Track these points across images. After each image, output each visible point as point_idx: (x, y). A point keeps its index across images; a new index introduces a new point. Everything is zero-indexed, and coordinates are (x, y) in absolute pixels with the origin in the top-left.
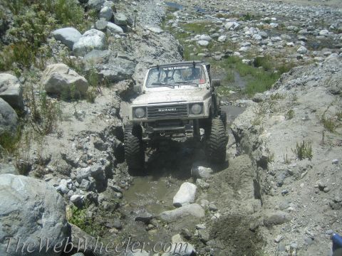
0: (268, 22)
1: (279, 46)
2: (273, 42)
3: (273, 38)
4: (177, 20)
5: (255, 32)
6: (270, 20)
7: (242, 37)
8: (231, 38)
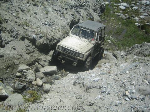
7: (147, 10)
8: (141, 9)
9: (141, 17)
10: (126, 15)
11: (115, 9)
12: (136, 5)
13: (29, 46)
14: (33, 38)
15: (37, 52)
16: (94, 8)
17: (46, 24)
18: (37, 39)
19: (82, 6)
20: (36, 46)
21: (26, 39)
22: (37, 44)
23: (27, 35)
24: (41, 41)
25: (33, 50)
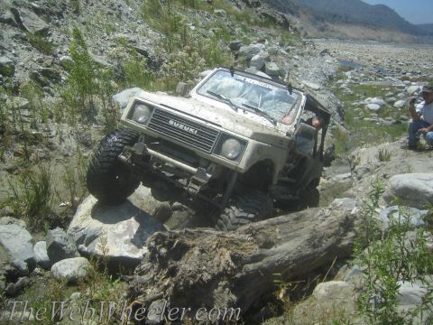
4: (348, 80)
10: (389, 118)
11: (358, 112)
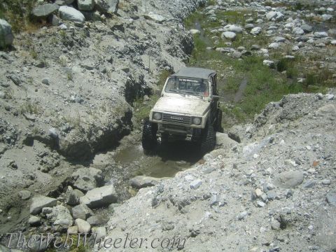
0: (321, 13)
1: (320, 44)
2: (315, 38)
3: (318, 33)
5: (299, 24)
6: (326, 11)
7: (280, 30)
8: (268, 30)
9: (272, 45)
10: (241, 47)
11: (214, 40)
12: (256, 24)
13: (45, 154)
14: (52, 135)
15: (66, 164)
16: (168, 47)
17: (74, 101)
18: (60, 136)
19: (142, 49)
20: (61, 152)
21: (36, 142)
22: (61, 147)
23: (36, 132)
24: (70, 138)
25: (56, 161)
